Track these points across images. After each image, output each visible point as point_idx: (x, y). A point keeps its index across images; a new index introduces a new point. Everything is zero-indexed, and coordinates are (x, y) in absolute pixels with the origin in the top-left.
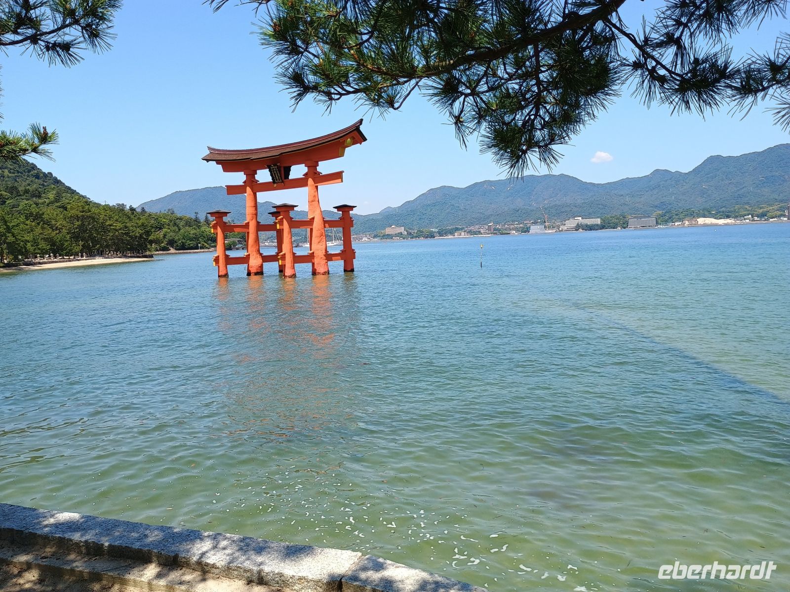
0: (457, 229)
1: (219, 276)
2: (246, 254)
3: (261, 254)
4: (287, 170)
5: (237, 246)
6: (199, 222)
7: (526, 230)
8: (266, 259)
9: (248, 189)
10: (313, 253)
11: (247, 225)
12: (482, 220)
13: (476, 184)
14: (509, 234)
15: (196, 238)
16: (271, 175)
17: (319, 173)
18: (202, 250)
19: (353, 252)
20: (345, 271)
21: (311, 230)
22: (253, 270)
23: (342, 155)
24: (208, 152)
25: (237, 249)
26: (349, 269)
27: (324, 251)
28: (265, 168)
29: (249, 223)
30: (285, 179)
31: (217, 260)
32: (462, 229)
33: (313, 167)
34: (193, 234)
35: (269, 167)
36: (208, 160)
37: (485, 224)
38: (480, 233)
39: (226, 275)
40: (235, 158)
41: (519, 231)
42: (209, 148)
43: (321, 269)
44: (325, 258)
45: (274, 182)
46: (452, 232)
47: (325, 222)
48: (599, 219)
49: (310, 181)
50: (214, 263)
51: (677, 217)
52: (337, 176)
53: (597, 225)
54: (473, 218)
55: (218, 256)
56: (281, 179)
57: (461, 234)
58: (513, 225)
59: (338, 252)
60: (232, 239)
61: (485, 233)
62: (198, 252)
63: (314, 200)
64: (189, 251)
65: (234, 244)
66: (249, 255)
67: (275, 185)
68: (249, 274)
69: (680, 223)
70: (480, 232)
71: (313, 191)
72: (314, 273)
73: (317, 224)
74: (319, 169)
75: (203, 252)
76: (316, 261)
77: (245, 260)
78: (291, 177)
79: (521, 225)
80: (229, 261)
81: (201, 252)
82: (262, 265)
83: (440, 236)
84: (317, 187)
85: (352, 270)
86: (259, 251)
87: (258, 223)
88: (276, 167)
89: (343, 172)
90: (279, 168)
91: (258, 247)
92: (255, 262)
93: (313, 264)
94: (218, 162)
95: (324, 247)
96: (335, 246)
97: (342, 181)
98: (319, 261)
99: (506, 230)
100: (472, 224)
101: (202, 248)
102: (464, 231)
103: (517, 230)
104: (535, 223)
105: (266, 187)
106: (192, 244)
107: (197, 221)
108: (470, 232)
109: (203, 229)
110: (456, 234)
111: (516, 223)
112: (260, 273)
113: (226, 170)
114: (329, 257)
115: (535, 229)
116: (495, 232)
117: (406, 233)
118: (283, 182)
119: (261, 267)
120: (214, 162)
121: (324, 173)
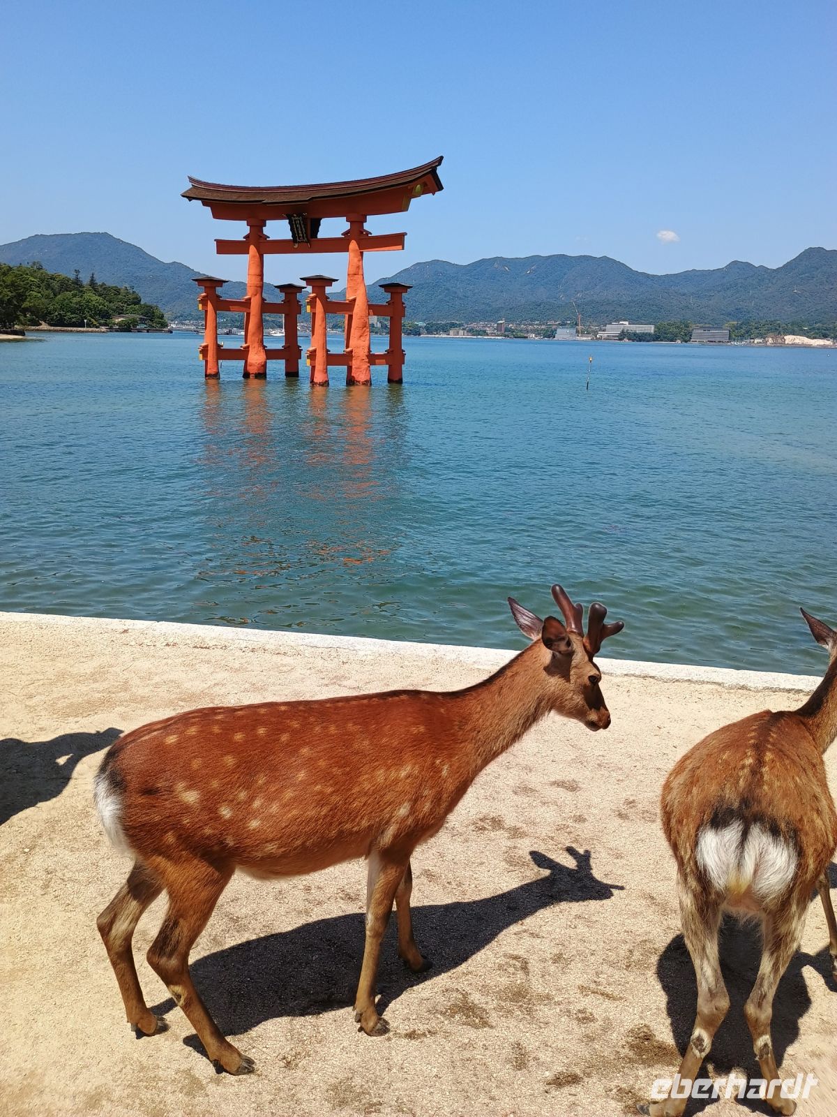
0: (453, 325)
1: (206, 376)
2: (244, 345)
3: (264, 347)
4: (316, 226)
5: (138, 327)
6: (81, 286)
7: (551, 334)
8: (271, 354)
9: (252, 248)
10: (352, 351)
11: (247, 303)
12: (490, 314)
13: (483, 261)
14: (527, 337)
15: (80, 310)
16: (292, 229)
17: (368, 233)
18: (90, 329)
19: (402, 355)
20: (390, 381)
21: (351, 317)
22: (253, 370)
23: (407, 210)
24: (189, 186)
25: (139, 331)
26: (395, 380)
27: (366, 350)
28: (283, 218)
29: (250, 299)
30: (312, 237)
31: (204, 351)
32: (460, 325)
33: (357, 224)
34: (76, 303)
35: (289, 217)
36: (190, 198)
37: (492, 321)
38: (485, 333)
39: (216, 375)
40: (234, 198)
41: (539, 334)
42: (191, 180)
43: (361, 376)
44: (367, 360)
45: (294, 240)
46: (445, 329)
47: (370, 307)
48: (653, 327)
49: (353, 245)
50: (201, 356)
51: (757, 331)
52: (396, 240)
53: (650, 334)
54: (476, 311)
56: (305, 239)
57: (458, 333)
58: (531, 325)
59: (382, 352)
60: (131, 316)
61: (492, 334)
62: (83, 332)
63: (356, 273)
64: (71, 329)
65: (135, 323)
66: (248, 347)
67: (296, 246)
68: (246, 375)
69: (761, 341)
70: (485, 331)
71: (356, 260)
72: (351, 381)
73: (359, 309)
74: (366, 226)
75: (92, 332)
76: (355, 363)
77: (241, 354)
78: (320, 235)
79: (543, 327)
80: (223, 354)
81: (88, 332)
82: (266, 363)
83: (428, 333)
84: (362, 253)
85: (400, 381)
86: (262, 341)
87: (263, 300)
88: (301, 218)
89: (406, 234)
90: (305, 219)
91: (261, 337)
92: (256, 358)
93: (350, 369)
94: (206, 202)
95: (367, 343)
97: (403, 249)
98: (359, 364)
99: (521, 331)
100: (473, 320)
101: (89, 326)
102: (463, 329)
103: (537, 333)
104: (563, 325)
105: (280, 247)
106: (75, 318)
107: (77, 282)
108: (471, 331)
109: (86, 296)
110: (451, 332)
111: (536, 322)
112: (262, 375)
113: (217, 215)
114: (372, 359)
115: (563, 334)
116: (506, 333)
117: (379, 325)
118: (308, 241)
119: (265, 366)
120: (200, 202)
121: (374, 234)
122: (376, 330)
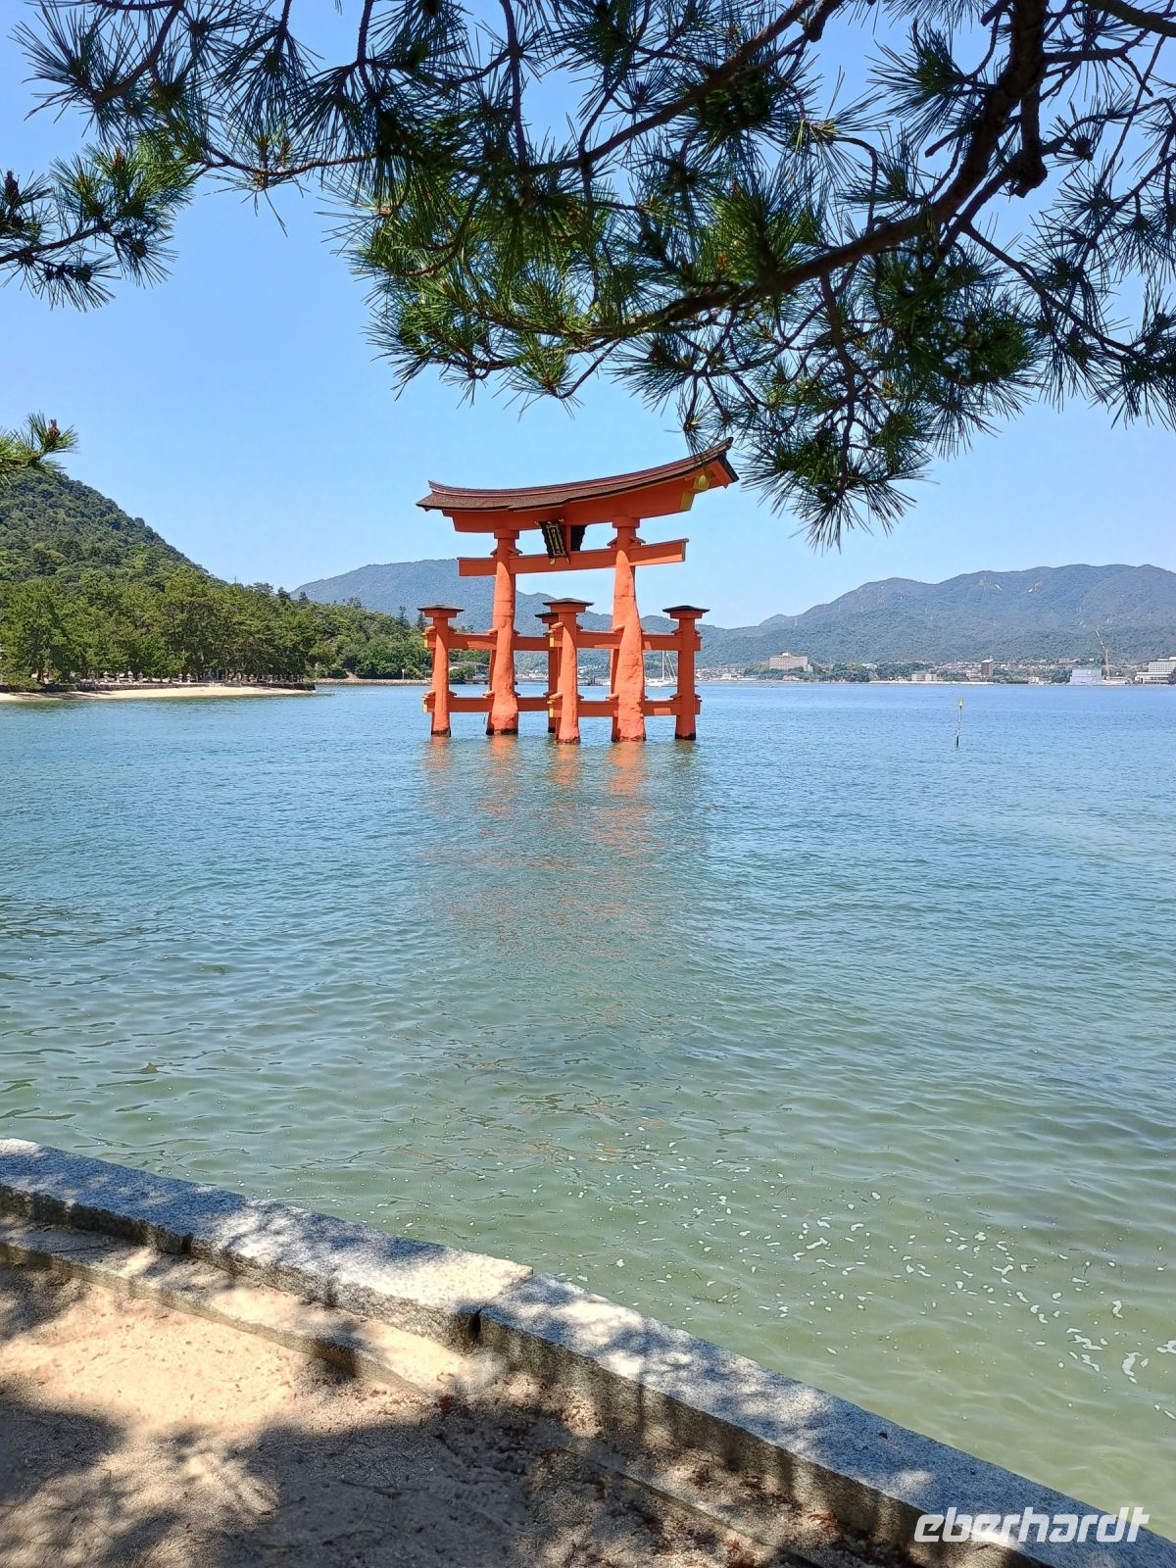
0: (917, 667)
1: (433, 733)
2: (488, 692)
3: (516, 695)
4: (578, 534)
5: (475, 678)
6: (407, 627)
7: (1064, 678)
8: (526, 704)
9: (500, 566)
10: (617, 698)
11: (493, 638)
12: (971, 651)
13: (962, 578)
14: (1027, 682)
15: (398, 657)
16: (547, 541)
17: (640, 541)
18: (409, 681)
19: (696, 702)
20: (678, 737)
21: (617, 652)
22: (499, 725)
23: (688, 508)
24: (429, 492)
25: (476, 683)
26: (685, 736)
27: (638, 696)
28: (536, 528)
29: (496, 632)
30: (572, 550)
31: (430, 701)
32: (928, 667)
33: (627, 529)
34: (393, 649)
35: (543, 526)
36: (427, 508)
37: (976, 660)
38: (964, 677)
39: (446, 732)
40: (478, 504)
41: (1046, 677)
42: (432, 485)
43: (629, 731)
44: (639, 709)
45: (550, 555)
46: (905, 673)
47: (644, 638)
49: (621, 556)
50: (425, 706)
52: (674, 549)
54: (952, 646)
55: (434, 694)
56: (565, 549)
57: (924, 679)
58: (1034, 664)
60: (466, 664)
61: (975, 679)
62: (399, 685)
63: (626, 594)
64: (382, 681)
65: (470, 672)
66: (493, 695)
67: (553, 562)
68: (490, 732)
70: (964, 675)
71: (624, 577)
72: (616, 737)
73: (629, 642)
74: (640, 533)
75: (410, 684)
76: (621, 713)
77: (484, 704)
78: (584, 547)
79: (1052, 667)
80: (454, 704)
81: (405, 684)
82: (517, 716)
83: (881, 679)
84: (633, 568)
85: (692, 737)
86: (512, 688)
87: (515, 633)
88: (557, 526)
89: (687, 540)
90: (562, 528)
91: (511, 681)
92: (503, 709)
93: (616, 720)
94: (447, 511)
95: (639, 686)
96: (662, 688)
97: (684, 559)
98: (628, 713)
99: (1019, 674)
100: (949, 659)
101: (408, 676)
102: (932, 673)
103: (1043, 675)
104: (1083, 663)
105: (535, 564)
106: (390, 667)
107: (402, 623)
108: (944, 675)
109: (412, 640)
110: (914, 677)
111: (1042, 661)
112: (511, 731)
113: (459, 527)
114: (647, 708)
115: (1081, 676)
116: (996, 677)
117: (810, 669)
118: (568, 555)
119: (515, 719)
120: (440, 512)
121: (648, 542)
122: (806, 676)
